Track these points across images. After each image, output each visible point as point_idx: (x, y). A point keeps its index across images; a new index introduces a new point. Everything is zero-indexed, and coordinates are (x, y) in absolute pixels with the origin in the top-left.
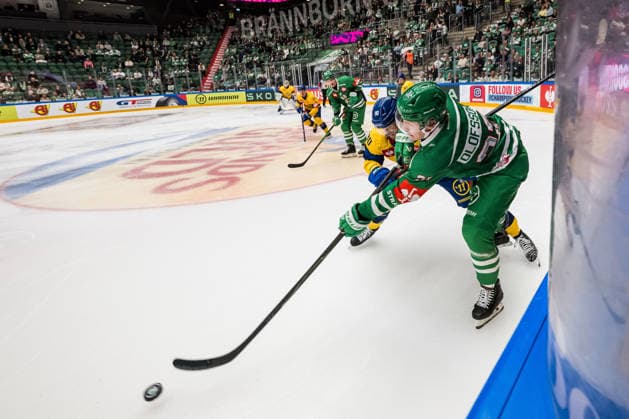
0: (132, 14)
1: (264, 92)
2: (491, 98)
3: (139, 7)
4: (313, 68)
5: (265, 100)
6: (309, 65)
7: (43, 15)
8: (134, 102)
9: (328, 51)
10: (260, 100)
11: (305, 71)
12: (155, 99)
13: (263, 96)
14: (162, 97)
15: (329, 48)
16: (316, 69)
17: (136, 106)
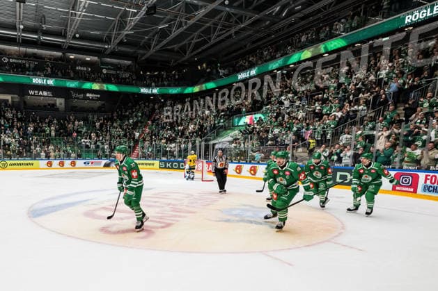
0: (99, 107)
1: (173, 162)
2: (426, 188)
3: (103, 102)
4: (214, 145)
5: (172, 168)
6: (211, 142)
7: (57, 109)
8: (92, 163)
9: (229, 131)
10: (169, 168)
11: (207, 147)
12: (104, 162)
13: (172, 165)
14: (108, 161)
15: (229, 129)
16: (216, 147)
17: (93, 166)
